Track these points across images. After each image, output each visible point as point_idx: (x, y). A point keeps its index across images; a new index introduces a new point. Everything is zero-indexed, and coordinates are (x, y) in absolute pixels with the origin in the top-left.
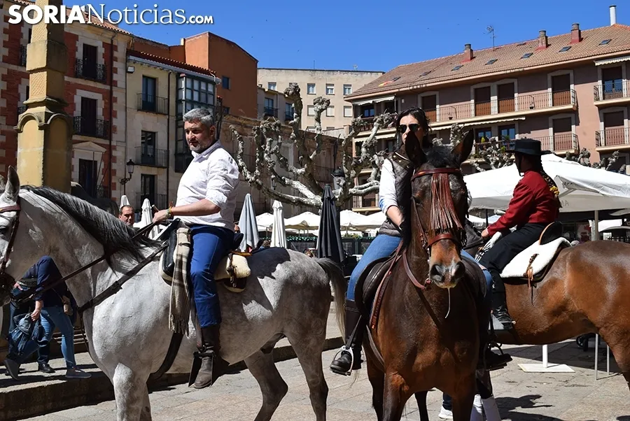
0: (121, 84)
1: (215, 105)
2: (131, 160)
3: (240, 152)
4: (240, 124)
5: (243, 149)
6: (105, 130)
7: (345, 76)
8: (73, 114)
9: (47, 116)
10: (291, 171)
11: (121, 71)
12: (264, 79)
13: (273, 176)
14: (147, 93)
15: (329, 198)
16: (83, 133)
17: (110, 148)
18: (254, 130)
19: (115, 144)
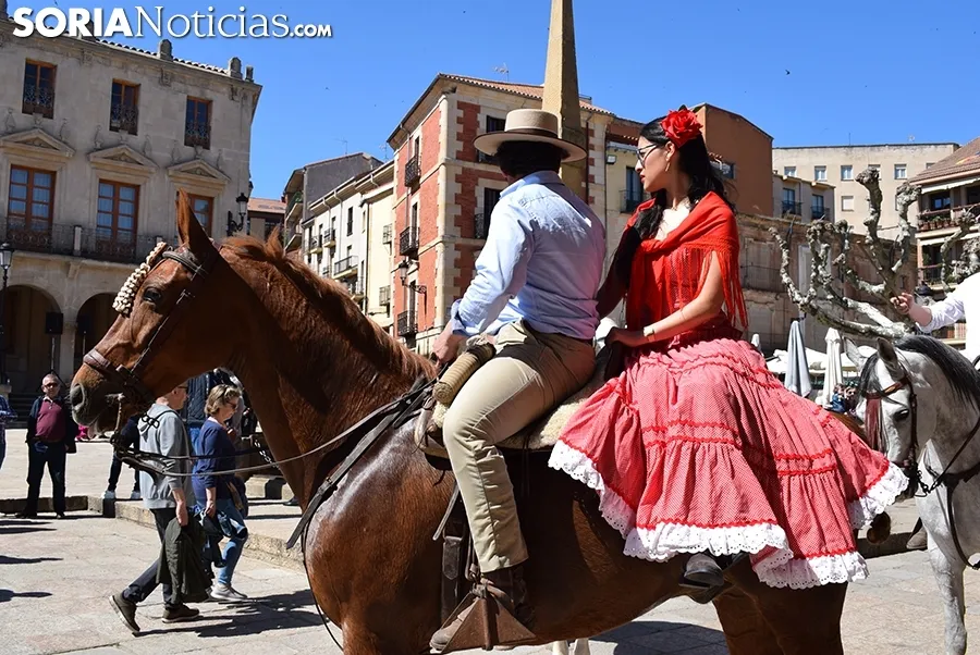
0: (599, 179)
3: (784, 265)
4: (756, 226)
5: (789, 259)
7: (897, 152)
10: (863, 289)
11: (599, 162)
12: (780, 161)
13: (830, 297)
14: (632, 188)
18: (810, 233)
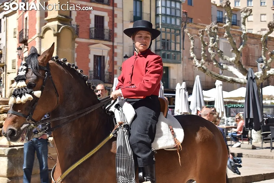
0: (119, 5)
1: (182, 17)
2: (126, 55)
3: (191, 48)
5: (194, 45)
6: (110, 36)
8: (89, 26)
9: (59, 27)
10: (226, 59)
13: (215, 63)
14: (136, 11)
15: (251, 78)
16: (97, 38)
17: (113, 47)
18: (200, 32)
19: (116, 45)
